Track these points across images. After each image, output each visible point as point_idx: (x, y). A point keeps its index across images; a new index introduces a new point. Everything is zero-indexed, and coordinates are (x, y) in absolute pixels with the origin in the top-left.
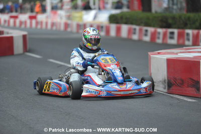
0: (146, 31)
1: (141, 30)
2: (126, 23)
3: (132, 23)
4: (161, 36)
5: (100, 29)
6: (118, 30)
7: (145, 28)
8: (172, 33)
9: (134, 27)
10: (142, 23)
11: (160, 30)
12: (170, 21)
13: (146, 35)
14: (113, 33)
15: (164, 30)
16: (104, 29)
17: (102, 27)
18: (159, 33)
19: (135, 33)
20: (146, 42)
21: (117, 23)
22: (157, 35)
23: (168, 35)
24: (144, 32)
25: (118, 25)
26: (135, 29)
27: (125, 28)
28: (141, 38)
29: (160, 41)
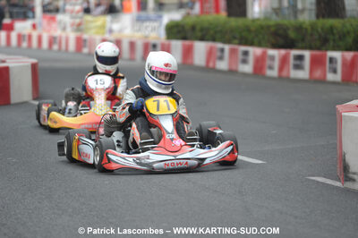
0: (246, 53)
1: (233, 52)
2: (202, 39)
3: (214, 40)
4: (276, 64)
6: (187, 52)
7: (243, 48)
8: (300, 58)
9: (220, 45)
10: (235, 38)
11: (272, 52)
12: (292, 34)
13: (245, 62)
15: (283, 52)
17: (155, 45)
18: (272, 58)
19: (221, 58)
20: (245, 75)
21: (184, 38)
22: (268, 62)
23: (292, 61)
24: (240, 56)
25: (187, 43)
26: (222, 50)
27: (200, 48)
28: (234, 67)
29: (274, 73)
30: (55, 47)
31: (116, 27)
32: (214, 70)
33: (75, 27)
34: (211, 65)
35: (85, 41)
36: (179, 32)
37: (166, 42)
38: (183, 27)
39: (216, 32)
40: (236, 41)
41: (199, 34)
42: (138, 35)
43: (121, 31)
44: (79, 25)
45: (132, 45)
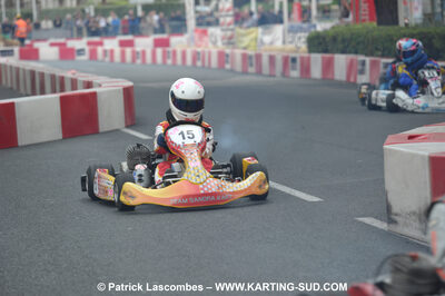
1: (374, 64)
2: (343, 52)
3: (356, 53)
5: (290, 64)
6: (328, 66)
7: (384, 61)
9: (361, 58)
10: (377, 49)
14: (316, 72)
16: (298, 64)
17: (294, 60)
19: (362, 72)
21: (326, 51)
25: (327, 55)
26: (363, 63)
27: (341, 61)
30: (199, 63)
31: (267, 39)
32: (355, 85)
33: (226, 41)
34: (352, 80)
35: (227, 56)
36: (320, 44)
38: (324, 39)
39: (358, 43)
40: (380, 53)
41: (341, 46)
43: (272, 43)
44: (231, 38)
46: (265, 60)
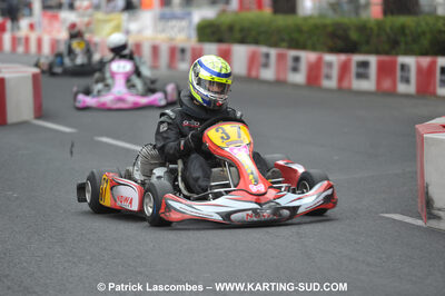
0: (297, 59)
1: (281, 57)
2: (242, 41)
3: (256, 42)
4: (335, 72)
7: (293, 53)
8: (365, 65)
9: (264, 49)
10: (283, 40)
11: (329, 58)
12: (354, 35)
13: (295, 69)
15: (343, 57)
16: (188, 55)
17: (183, 51)
18: (330, 65)
19: (266, 65)
20: (296, 86)
21: (220, 41)
22: (325, 70)
23: (354, 69)
24: (290, 63)
25: (224, 46)
26: (267, 56)
27: (241, 52)
28: (282, 77)
29: (332, 83)
31: (133, 27)
32: (257, 80)
34: (254, 74)
35: (96, 44)
36: (213, 33)
37: (198, 45)
38: (218, 27)
39: (259, 33)
40: (285, 44)
41: (238, 35)
42: (162, 36)
43: (140, 32)
44: (88, 24)
45: (155, 50)
46: (146, 51)
